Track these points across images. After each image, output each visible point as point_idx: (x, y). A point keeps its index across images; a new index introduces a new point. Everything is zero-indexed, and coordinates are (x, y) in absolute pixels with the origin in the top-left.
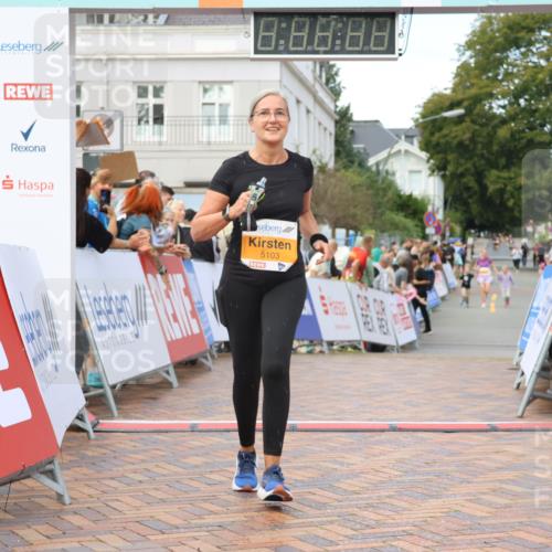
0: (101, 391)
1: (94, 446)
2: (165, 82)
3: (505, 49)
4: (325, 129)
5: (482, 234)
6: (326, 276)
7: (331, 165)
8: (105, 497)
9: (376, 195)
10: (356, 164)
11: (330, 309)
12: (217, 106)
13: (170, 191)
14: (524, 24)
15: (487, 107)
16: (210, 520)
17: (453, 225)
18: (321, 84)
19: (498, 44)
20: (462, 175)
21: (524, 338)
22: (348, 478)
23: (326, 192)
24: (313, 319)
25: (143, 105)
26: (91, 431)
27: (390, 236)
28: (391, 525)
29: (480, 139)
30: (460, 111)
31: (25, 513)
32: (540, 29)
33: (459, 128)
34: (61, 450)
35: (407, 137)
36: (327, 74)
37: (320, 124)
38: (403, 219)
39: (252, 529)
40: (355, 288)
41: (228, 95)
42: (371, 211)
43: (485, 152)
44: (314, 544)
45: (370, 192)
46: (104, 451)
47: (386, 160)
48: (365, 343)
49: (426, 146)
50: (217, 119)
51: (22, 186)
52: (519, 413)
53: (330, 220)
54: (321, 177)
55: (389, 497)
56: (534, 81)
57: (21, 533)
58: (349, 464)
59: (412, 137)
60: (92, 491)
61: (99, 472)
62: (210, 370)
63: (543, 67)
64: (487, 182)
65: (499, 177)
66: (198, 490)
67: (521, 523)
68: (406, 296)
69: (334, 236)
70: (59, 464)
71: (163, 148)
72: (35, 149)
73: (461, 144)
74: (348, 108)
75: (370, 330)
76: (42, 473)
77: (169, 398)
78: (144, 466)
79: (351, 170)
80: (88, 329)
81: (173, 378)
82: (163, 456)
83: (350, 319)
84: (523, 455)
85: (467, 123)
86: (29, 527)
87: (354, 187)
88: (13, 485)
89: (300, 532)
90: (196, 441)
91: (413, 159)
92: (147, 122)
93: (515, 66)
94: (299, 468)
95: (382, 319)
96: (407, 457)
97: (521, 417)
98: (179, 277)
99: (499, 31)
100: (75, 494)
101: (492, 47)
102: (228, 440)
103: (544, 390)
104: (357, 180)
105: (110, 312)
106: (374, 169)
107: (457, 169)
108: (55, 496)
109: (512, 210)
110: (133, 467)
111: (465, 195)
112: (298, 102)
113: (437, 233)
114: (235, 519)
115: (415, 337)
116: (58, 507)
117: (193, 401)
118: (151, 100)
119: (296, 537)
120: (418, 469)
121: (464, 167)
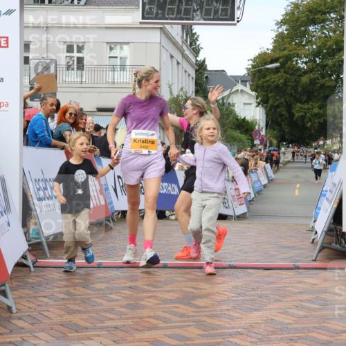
0: (39, 240)
1: (33, 276)
2: (85, 42)
3: (307, 25)
4: (189, 75)
5: (290, 145)
8: (39, 309)
12: (119, 58)
14: (319, 9)
15: (294, 63)
16: (108, 324)
17: (271, 138)
18: (187, 46)
19: (302, 21)
20: (278, 106)
21: (317, 210)
25: (71, 57)
26: (32, 266)
27: (231, 145)
28: (228, 328)
29: (290, 84)
30: (277, 65)
32: (329, 13)
33: (277, 75)
34: (11, 278)
35: (242, 81)
36: (190, 39)
37: (186, 71)
38: (239, 135)
39: (138, 330)
41: (126, 52)
43: (293, 92)
46: (37, 278)
47: (229, 96)
50: (119, 67)
52: (314, 258)
55: (228, 310)
56: (325, 46)
58: (201, 289)
59: (246, 81)
60: (31, 305)
61: (36, 292)
62: (111, 229)
63: (330, 37)
64: (294, 111)
65: (301, 108)
67: (315, 327)
70: (10, 287)
71: (83, 85)
73: (277, 86)
74: (204, 61)
78: (66, 289)
82: (80, 283)
84: (316, 284)
85: (282, 73)
89: (169, 332)
90: (101, 273)
91: (246, 96)
92: (73, 69)
94: (168, 291)
95: (225, 199)
96: (240, 284)
99: (303, 12)
100: (20, 307)
101: (299, 23)
102: (122, 273)
103: (330, 244)
105: (46, 189)
107: (274, 102)
108: (6, 308)
109: (310, 129)
110: (57, 289)
111: (279, 120)
112: (172, 57)
113: (261, 144)
114: (126, 323)
115: (246, 211)
116: (8, 315)
117: (99, 248)
118: (76, 55)
119: (165, 335)
120: (247, 293)
121: (279, 101)
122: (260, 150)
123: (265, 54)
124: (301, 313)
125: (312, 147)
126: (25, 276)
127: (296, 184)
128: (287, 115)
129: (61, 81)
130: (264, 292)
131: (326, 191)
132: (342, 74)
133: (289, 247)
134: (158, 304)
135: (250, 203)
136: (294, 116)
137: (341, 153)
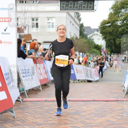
0: (23, 92)
1: (22, 105)
2: (39, 17)
3: (121, 9)
4: (77, 29)
5: (115, 54)
6: (77, 64)
7: (79, 37)
8: (25, 117)
9: (89, 45)
10: (85, 37)
11: (78, 72)
12: (51, 23)
13: (40, 44)
14: (125, 3)
15: (116, 23)
16: (50, 122)
17: (108, 52)
18: (76, 18)
19: (119, 8)
20: (110, 40)
21: (125, 79)
22: (83, 112)
23: (77, 44)
24: (74, 74)
25: (33, 23)
26: (21, 101)
27: (93, 54)
28: (93, 123)
29: (115, 31)
30: (110, 24)
31: (6, 121)
33: (110, 28)
34: (14, 106)
35: (97, 30)
36: (78, 15)
37: (76, 27)
38: (96, 50)
39: (60, 124)
40: (84, 67)
41: (54, 20)
42: (88, 48)
43: (116, 34)
45: (88, 44)
46: (23, 106)
47: (92, 36)
48: (87, 80)
49: (102, 33)
50: (51, 26)
51: (4, 43)
52: (124, 97)
53: (78, 51)
54: (76, 40)
55: (92, 117)
56: (127, 17)
57: (5, 125)
58: (83, 109)
59: (98, 30)
60: (22, 116)
61: (23, 111)
62: (50, 86)
64: (116, 41)
65: (119, 40)
66: (47, 115)
67: (124, 123)
68: (97, 69)
69: (79, 54)
70: (14, 109)
71: (38, 33)
72: (7, 34)
73: (110, 32)
74: (83, 24)
75: (88, 77)
76: (10, 111)
77: (40, 93)
78: (34, 109)
79: (83, 39)
80: (20, 77)
81: (41, 88)
82: (39, 107)
83: (83, 74)
85: (111, 27)
86: (7, 124)
87: (84, 43)
88: (3, 114)
89: (72, 125)
90: (46, 103)
91: (98, 36)
92: (34, 27)
93: (123, 13)
94: (71, 110)
95: (91, 74)
96: (97, 107)
98: (42, 64)
99: (119, 5)
100: (18, 116)
101: (118, 8)
102: (54, 103)
104: (85, 41)
105: (26, 73)
106: (89, 38)
107: (109, 38)
108: (13, 117)
110: (31, 110)
111: (111, 45)
112: (71, 22)
113: (104, 54)
114: (56, 122)
115: (99, 79)
116: (14, 119)
117: (46, 94)
118: (35, 22)
120: (99, 110)
121: (111, 38)
123: (105, 20)
124: (120, 118)
126: (19, 105)
128: (114, 43)
130: (106, 110)
133: (115, 93)
134: (67, 115)
136: (116, 43)
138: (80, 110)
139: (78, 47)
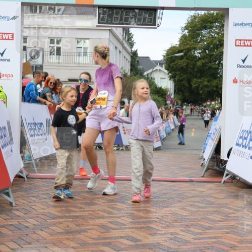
0: (30, 162)
1: (26, 184)
2: (62, 38)
3: (201, 30)
4: (127, 59)
5: (189, 105)
7: (129, 74)
8: (30, 204)
10: (139, 74)
11: (126, 132)
12: (83, 49)
14: (209, 20)
15: (193, 53)
16: (72, 214)
17: (178, 100)
18: (126, 41)
19: (198, 27)
20: (182, 80)
21: (205, 146)
23: (126, 85)
24: (119, 136)
25: (53, 47)
26: (26, 178)
29: (190, 66)
30: (182, 54)
32: (215, 22)
33: (181, 61)
34: (12, 185)
35: (160, 64)
36: (128, 37)
37: (125, 57)
38: (157, 97)
39: (91, 218)
41: (87, 44)
43: (192, 71)
44: (116, 225)
46: (29, 185)
47: (151, 73)
49: (167, 68)
50: (83, 53)
52: (202, 175)
54: (125, 79)
56: (212, 43)
59: (162, 64)
60: (25, 202)
61: (28, 194)
63: (215, 37)
64: (192, 83)
65: (197, 82)
67: (202, 218)
69: (129, 103)
70: (12, 190)
71: (60, 65)
73: (182, 68)
74: (136, 51)
76: (4, 193)
78: (47, 192)
79: (137, 76)
80: (25, 136)
84: (203, 192)
85: (185, 59)
89: (111, 220)
91: (162, 74)
92: (54, 55)
93: (205, 37)
96: (156, 191)
97: (203, 177)
99: (198, 22)
100: (18, 203)
101: (196, 28)
103: (213, 166)
107: (180, 78)
108: (9, 203)
109: (201, 95)
110: (42, 192)
111: (183, 89)
113: (171, 103)
114: (84, 214)
115: (161, 145)
116: (10, 208)
118: (56, 45)
119: (109, 222)
120: (161, 196)
121: (183, 77)
122: (171, 107)
123: (174, 47)
124: (194, 209)
125: (203, 106)
126: (21, 183)
127: (192, 129)
128: (188, 85)
129: (46, 62)
130: (171, 196)
131: (211, 134)
132: (222, 60)
133: (187, 168)
134: (104, 203)
135: (163, 140)
136: (192, 86)
137: (221, 110)
138: (126, 195)
139: (127, 90)
